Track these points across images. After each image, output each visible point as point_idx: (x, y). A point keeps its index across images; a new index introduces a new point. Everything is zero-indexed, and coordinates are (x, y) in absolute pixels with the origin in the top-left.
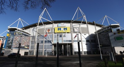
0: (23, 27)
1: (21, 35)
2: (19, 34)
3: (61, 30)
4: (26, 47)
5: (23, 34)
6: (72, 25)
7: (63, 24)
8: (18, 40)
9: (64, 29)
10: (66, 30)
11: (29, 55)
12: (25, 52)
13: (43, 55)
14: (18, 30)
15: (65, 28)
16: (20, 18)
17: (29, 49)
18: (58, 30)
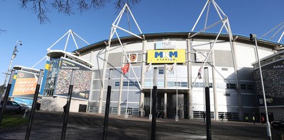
0: (78, 51)
1: (73, 66)
2: (68, 65)
3: (162, 56)
4: (83, 95)
5: (76, 65)
6: (191, 44)
7: (167, 41)
8: (66, 78)
9: (171, 54)
10: (176, 56)
11: (88, 112)
12: (80, 105)
13: (119, 113)
14: (67, 57)
15: (173, 51)
16: (70, 30)
17: (88, 99)
18: (156, 57)
